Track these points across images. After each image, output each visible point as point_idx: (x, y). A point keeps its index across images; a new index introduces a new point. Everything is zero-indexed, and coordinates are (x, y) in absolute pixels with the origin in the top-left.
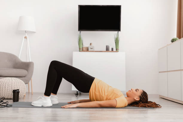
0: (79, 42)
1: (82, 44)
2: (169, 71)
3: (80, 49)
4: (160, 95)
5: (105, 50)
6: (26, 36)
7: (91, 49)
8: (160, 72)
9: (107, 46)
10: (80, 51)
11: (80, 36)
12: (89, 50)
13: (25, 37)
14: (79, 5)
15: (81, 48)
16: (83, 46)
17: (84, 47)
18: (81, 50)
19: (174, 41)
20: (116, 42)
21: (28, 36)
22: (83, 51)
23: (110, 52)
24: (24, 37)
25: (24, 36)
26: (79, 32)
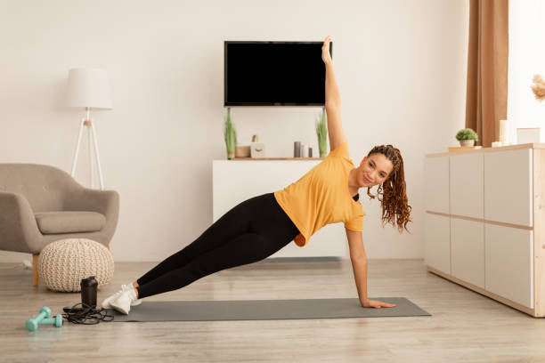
0: (226, 136)
1: (235, 141)
2: (455, 216)
3: (229, 152)
4: (428, 267)
5: (292, 155)
6: (88, 119)
7: (258, 151)
8: (428, 212)
9: (295, 143)
10: (229, 159)
11: (229, 120)
12: (253, 155)
13: (86, 123)
14: (225, 42)
15: (233, 150)
16: (238, 145)
17: (241, 148)
18: (233, 156)
19: (464, 137)
20: (319, 135)
21: (92, 120)
22: (237, 158)
23: (306, 159)
24: (83, 123)
25: (83, 120)
26: (226, 109)
